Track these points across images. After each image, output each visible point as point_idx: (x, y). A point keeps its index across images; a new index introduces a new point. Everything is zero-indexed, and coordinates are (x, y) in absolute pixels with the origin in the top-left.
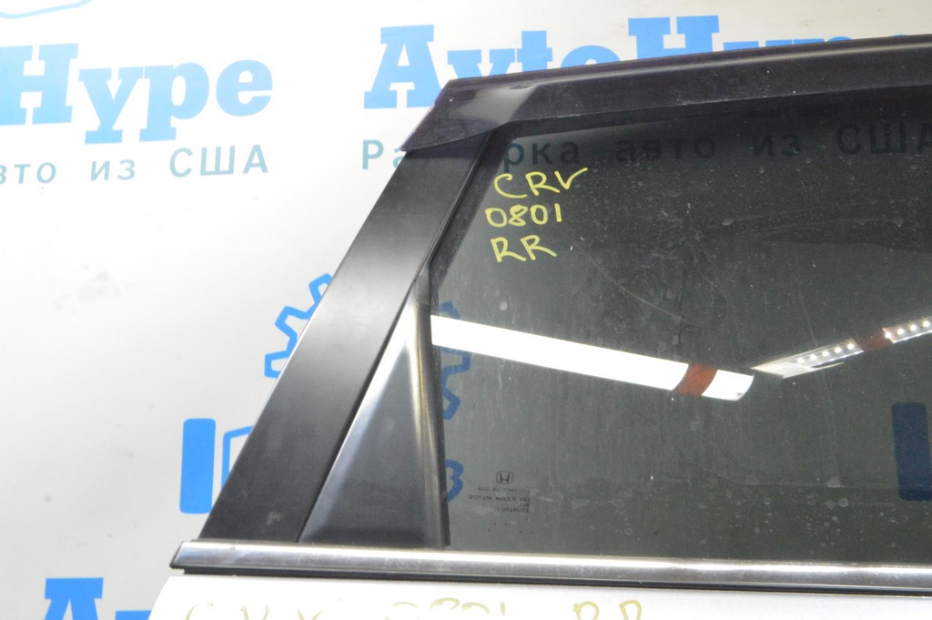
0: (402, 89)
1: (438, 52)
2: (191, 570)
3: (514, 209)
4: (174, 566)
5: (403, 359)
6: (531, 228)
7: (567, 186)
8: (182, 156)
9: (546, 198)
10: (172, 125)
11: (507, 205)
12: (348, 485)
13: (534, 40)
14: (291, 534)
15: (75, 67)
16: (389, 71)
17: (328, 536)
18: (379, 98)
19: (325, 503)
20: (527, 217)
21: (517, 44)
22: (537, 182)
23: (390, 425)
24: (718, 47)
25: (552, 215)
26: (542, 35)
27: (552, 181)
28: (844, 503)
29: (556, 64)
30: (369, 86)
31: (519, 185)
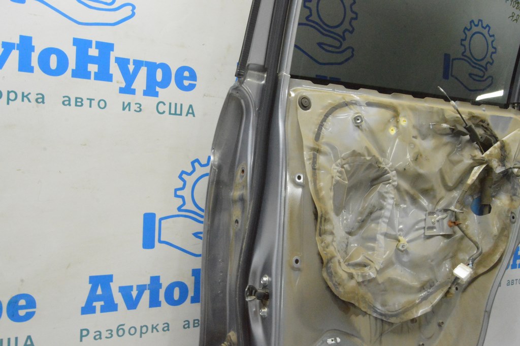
8: (161, 105)
10: (157, 90)
15: (113, 55)
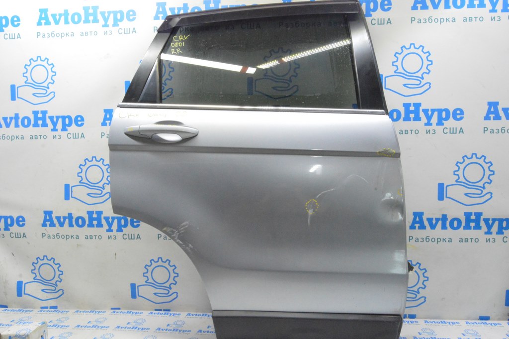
0: (161, 16)
1: (167, 8)
2: (121, 107)
3: (176, 43)
4: (118, 107)
5: (155, 72)
6: (179, 47)
7: (186, 38)
9: (182, 41)
11: (175, 42)
12: (145, 94)
13: (185, 5)
14: (136, 101)
16: (158, 12)
17: (141, 102)
18: (156, 18)
19: (142, 96)
20: (178, 45)
21: (182, 6)
22: (181, 38)
23: (152, 84)
24: (220, 8)
25: (182, 44)
26: (187, 4)
27: (184, 38)
28: (222, 96)
29: (189, 11)
30: (154, 15)
31: (178, 39)
